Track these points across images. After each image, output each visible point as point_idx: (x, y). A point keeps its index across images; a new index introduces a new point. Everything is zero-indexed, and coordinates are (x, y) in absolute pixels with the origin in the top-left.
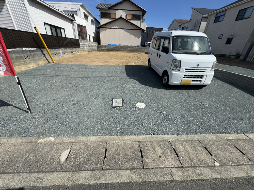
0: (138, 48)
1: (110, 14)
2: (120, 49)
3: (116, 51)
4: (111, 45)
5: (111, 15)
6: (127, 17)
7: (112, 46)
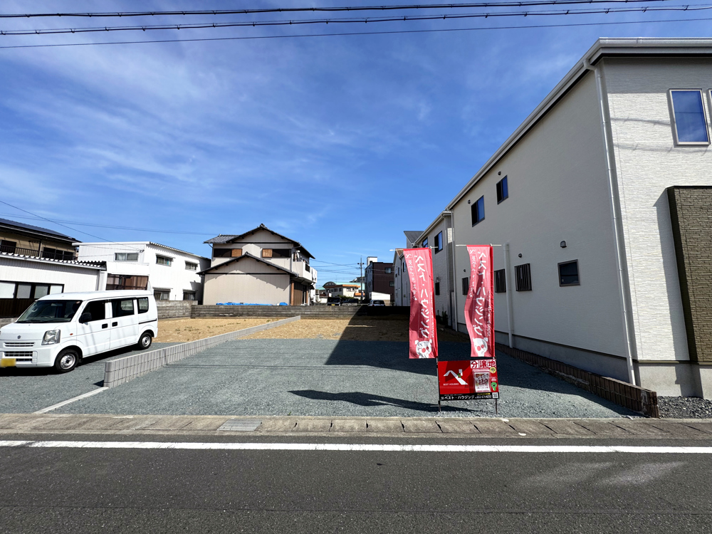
0: (280, 308)
1: (231, 250)
2: (241, 313)
3: (231, 316)
4: (221, 304)
5: (233, 252)
6: (264, 253)
7: (223, 307)
